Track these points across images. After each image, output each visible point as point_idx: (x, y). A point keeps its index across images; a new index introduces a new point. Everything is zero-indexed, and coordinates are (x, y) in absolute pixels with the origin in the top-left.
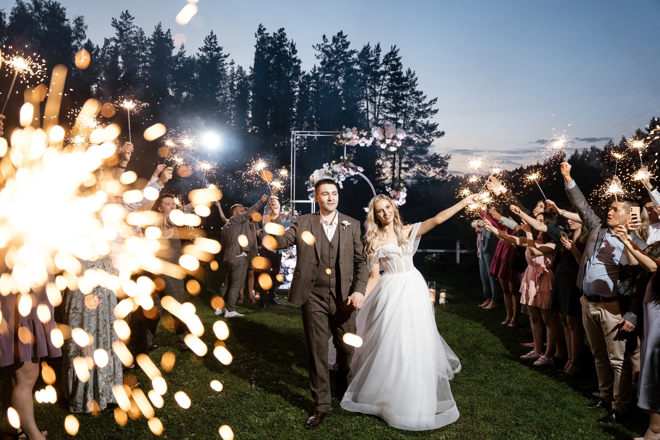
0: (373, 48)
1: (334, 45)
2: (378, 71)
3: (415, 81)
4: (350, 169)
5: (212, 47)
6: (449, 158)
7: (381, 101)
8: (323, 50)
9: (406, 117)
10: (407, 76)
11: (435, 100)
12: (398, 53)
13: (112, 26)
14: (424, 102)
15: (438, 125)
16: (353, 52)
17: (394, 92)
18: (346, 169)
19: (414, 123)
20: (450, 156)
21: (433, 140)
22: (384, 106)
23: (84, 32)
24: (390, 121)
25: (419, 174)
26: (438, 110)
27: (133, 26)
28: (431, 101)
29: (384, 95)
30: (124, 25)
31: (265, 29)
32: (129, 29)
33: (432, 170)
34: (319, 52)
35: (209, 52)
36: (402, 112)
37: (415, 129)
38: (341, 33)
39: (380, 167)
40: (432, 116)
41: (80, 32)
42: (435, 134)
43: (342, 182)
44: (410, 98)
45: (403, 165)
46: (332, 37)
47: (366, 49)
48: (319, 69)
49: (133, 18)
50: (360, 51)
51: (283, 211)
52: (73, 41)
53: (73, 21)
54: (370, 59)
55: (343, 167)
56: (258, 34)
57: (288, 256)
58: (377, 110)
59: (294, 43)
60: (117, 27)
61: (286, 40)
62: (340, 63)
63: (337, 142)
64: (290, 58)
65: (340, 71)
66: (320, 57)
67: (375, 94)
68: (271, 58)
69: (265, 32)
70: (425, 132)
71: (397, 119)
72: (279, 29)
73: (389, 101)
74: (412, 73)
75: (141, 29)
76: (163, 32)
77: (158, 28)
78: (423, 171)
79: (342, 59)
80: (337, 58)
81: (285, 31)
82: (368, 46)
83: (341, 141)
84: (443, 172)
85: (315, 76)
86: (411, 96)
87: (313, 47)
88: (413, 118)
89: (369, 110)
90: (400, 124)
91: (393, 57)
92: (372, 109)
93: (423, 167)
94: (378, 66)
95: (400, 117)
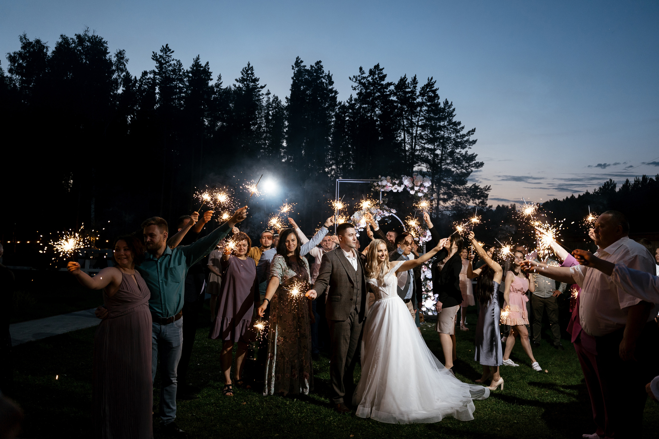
0: (409, 80)
1: (371, 78)
2: (415, 102)
3: (452, 112)
4: (385, 211)
5: (248, 78)
6: (488, 189)
7: (418, 132)
8: (360, 83)
9: (444, 147)
10: (445, 107)
11: (474, 130)
12: (435, 85)
13: (152, 60)
14: (461, 133)
15: (476, 155)
16: (389, 84)
17: (431, 122)
18: (381, 211)
19: (452, 153)
21: (472, 171)
22: (421, 137)
23: (125, 65)
24: (427, 152)
25: (458, 205)
26: (476, 141)
27: (172, 59)
28: (469, 132)
29: (421, 126)
30: (164, 59)
31: (302, 62)
32: (168, 62)
33: (471, 201)
34: (356, 83)
35: (245, 83)
36: (440, 142)
37: (453, 159)
38: (378, 65)
40: (470, 147)
41: (121, 65)
42: (474, 165)
44: (447, 128)
45: (442, 196)
46: (369, 70)
47: (403, 81)
48: (356, 100)
49: (173, 52)
50: (397, 83)
52: (114, 74)
53: (114, 55)
54: (407, 90)
55: (379, 210)
56: (295, 66)
58: (414, 141)
59: (330, 75)
60: (157, 60)
61: (323, 72)
62: (376, 95)
63: (374, 188)
64: (326, 89)
65: (376, 102)
66: (357, 88)
67: (412, 125)
68: (308, 90)
69: (302, 64)
70: (464, 163)
71: (435, 150)
72: (316, 62)
73: (426, 132)
74: (450, 104)
75: (179, 61)
76: (201, 64)
77: (197, 60)
78: (461, 202)
79: (379, 91)
80: (373, 89)
81: (322, 64)
82: (405, 77)
83: (377, 188)
84: (483, 203)
85: (352, 106)
86: (449, 127)
87: (350, 78)
88: (451, 148)
89: (406, 141)
90: (437, 155)
91: (430, 89)
92: (409, 140)
93: (462, 198)
94: (415, 98)
95: (438, 148)
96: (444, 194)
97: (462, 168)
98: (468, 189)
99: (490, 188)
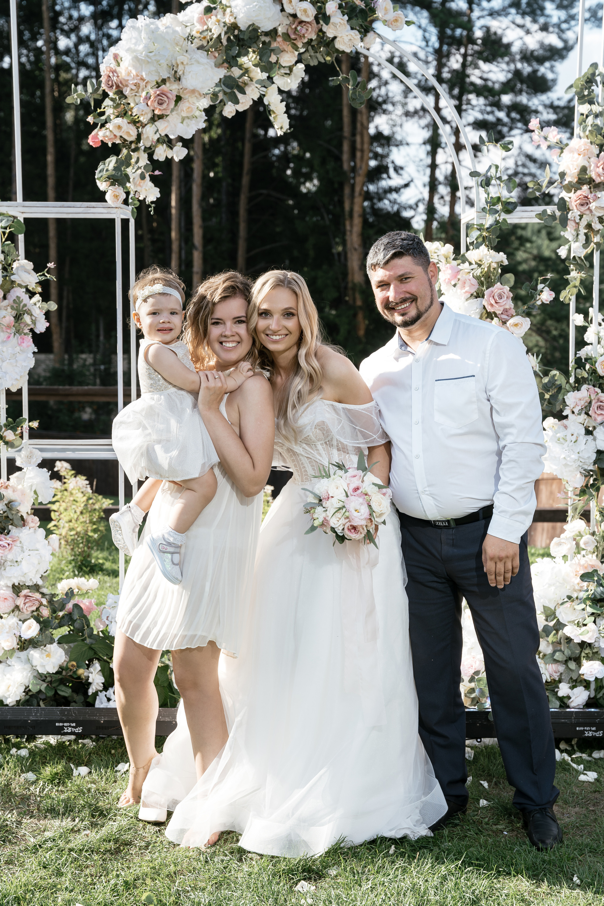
96: (479, 125)
97: (544, 28)
98: (558, 107)
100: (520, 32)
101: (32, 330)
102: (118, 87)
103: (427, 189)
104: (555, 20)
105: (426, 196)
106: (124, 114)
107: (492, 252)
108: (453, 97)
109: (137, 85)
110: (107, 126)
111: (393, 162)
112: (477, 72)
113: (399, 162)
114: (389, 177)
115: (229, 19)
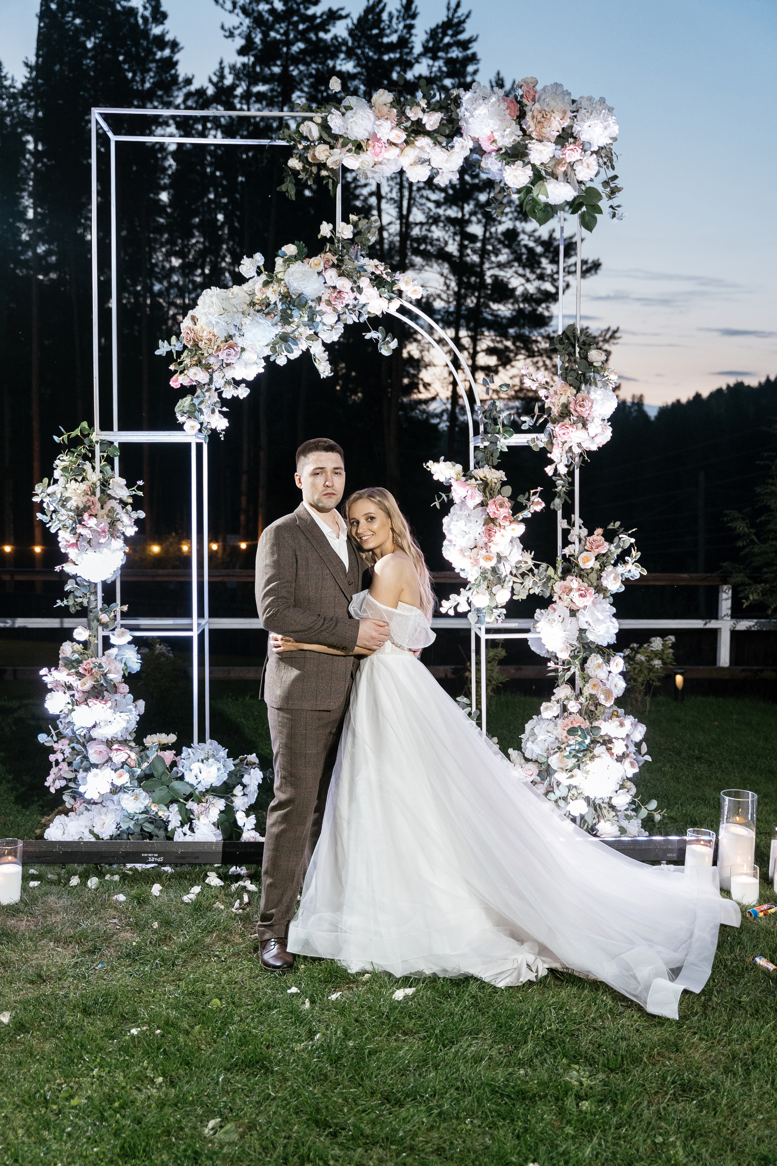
4: (364, 282)
6: (612, 337)
8: (247, 12)
9: (490, 217)
12: (467, 26)
16: (333, 16)
18: (345, 284)
19: (511, 236)
20: (615, 332)
21: (568, 286)
24: (443, 229)
34: (233, 16)
36: (478, 203)
37: (515, 252)
39: (417, 364)
42: (573, 269)
43: (328, 347)
45: (483, 360)
47: (373, 13)
48: (235, 71)
50: (355, 17)
51: (62, 481)
54: (386, 40)
55: (331, 275)
57: (88, 684)
58: (406, 193)
62: (295, 49)
63: (302, 159)
64: (146, 33)
65: (295, 73)
66: (237, 32)
70: (544, 262)
71: (466, 222)
79: (302, 36)
80: (286, 34)
83: (321, 152)
85: (223, 93)
88: (511, 219)
89: (383, 193)
90: (473, 238)
91: (452, 36)
92: (391, 191)
93: (541, 364)
94: (410, 61)
95: (474, 219)
96: (490, 351)
97: (541, 277)
99: (617, 335)
100: (522, 280)
101: (123, 534)
102: (194, 341)
103: (450, 401)
104: (549, 272)
105: (449, 406)
106: (199, 363)
107: (493, 470)
108: (468, 329)
109: (210, 340)
110: (186, 372)
111: (422, 380)
112: (488, 310)
113: (427, 380)
114: (420, 392)
115: (283, 290)
